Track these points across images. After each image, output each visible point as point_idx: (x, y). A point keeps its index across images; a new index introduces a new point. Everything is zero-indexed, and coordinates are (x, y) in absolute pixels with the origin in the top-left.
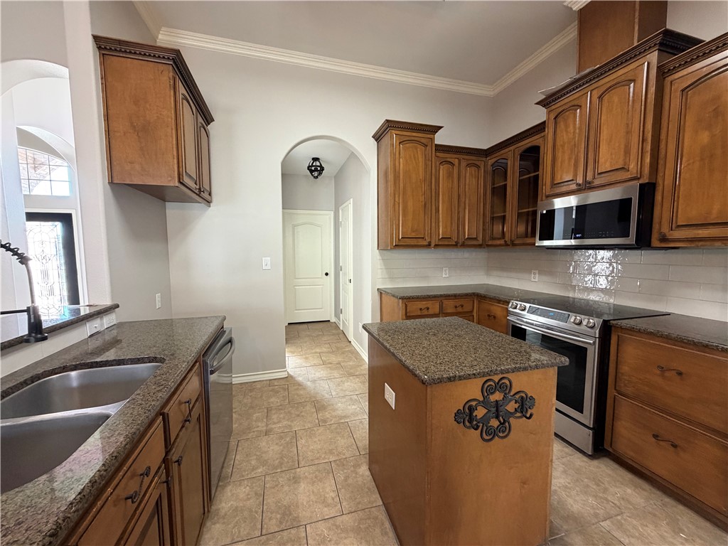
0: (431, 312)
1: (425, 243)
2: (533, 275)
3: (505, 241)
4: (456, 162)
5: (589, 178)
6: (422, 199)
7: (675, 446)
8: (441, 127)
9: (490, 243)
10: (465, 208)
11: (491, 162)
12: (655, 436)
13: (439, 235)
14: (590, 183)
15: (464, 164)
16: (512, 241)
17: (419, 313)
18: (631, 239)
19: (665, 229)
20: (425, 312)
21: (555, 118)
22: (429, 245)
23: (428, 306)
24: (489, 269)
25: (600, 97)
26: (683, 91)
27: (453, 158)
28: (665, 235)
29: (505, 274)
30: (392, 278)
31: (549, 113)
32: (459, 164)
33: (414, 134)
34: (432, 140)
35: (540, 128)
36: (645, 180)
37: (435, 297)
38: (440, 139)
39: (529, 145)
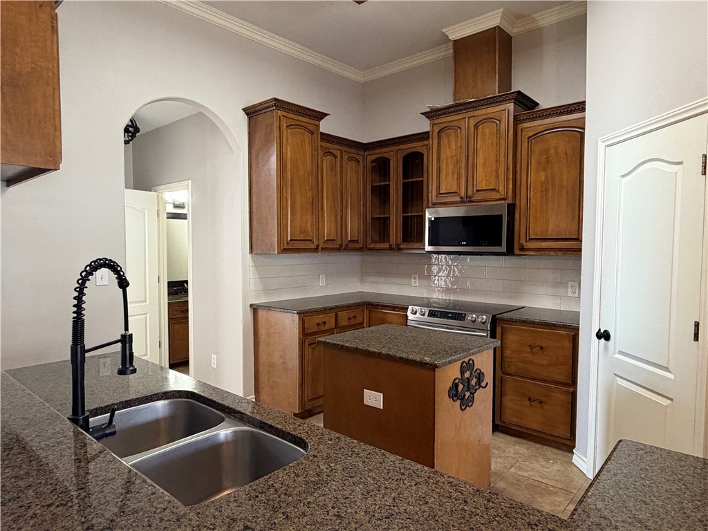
0: (327, 327)
1: (313, 246)
2: (413, 280)
3: (391, 245)
4: (338, 153)
5: (470, 193)
6: (309, 194)
7: (541, 402)
8: (326, 115)
9: (372, 246)
10: (347, 207)
11: (370, 158)
12: (530, 399)
13: (324, 238)
14: (470, 198)
15: (346, 157)
16: (398, 245)
17: (316, 329)
18: (503, 248)
19: (523, 241)
20: (322, 328)
21: (438, 132)
22: (316, 250)
23: (324, 320)
24: (364, 274)
25: (476, 126)
26: (529, 138)
27: (335, 148)
28: (522, 246)
29: (383, 279)
30: (267, 291)
31: (433, 125)
32: (341, 156)
33: (301, 118)
34: (318, 126)
35: (424, 136)
36: (510, 201)
37: (331, 309)
38: (325, 127)
39: (413, 150)
